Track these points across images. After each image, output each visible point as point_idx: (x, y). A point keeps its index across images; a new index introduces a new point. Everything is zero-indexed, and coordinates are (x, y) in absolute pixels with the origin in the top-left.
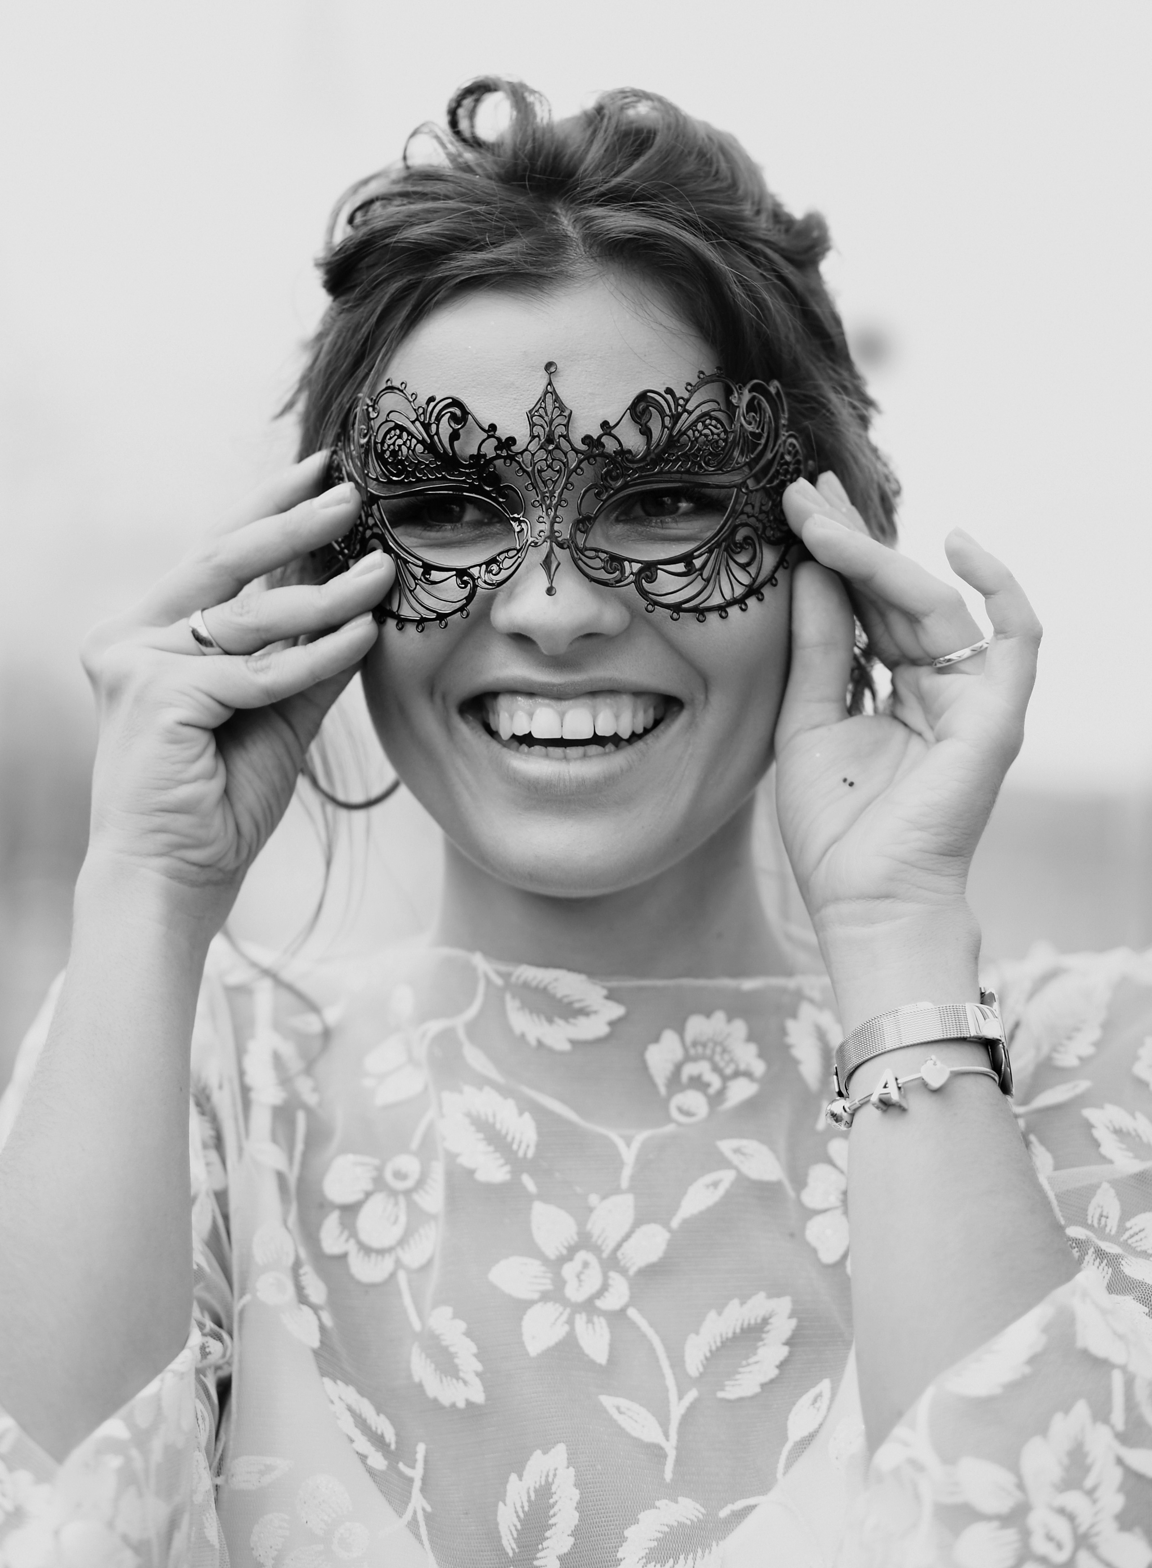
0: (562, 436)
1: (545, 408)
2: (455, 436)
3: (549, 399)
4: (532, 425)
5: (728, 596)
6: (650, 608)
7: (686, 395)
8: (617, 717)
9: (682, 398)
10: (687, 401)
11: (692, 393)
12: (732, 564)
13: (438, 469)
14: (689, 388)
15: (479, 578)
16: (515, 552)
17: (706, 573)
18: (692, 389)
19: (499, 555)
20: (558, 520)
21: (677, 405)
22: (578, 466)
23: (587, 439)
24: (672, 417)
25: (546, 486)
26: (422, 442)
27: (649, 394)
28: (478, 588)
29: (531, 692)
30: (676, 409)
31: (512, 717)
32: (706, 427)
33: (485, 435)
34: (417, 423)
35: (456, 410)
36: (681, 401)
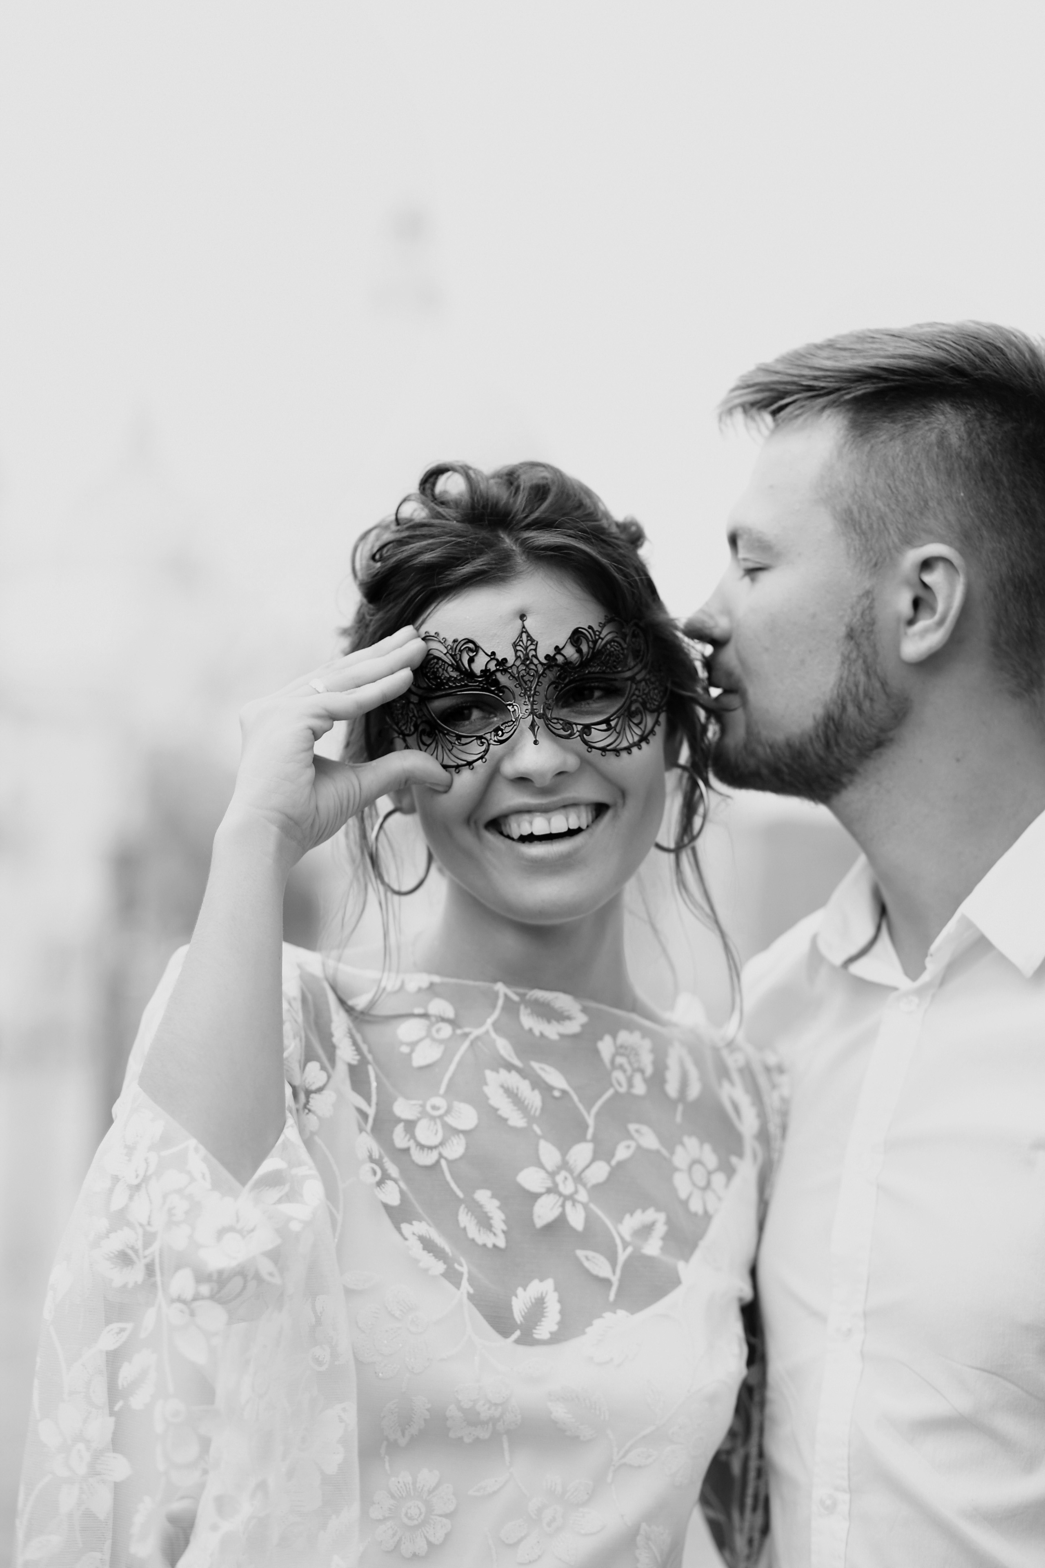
0: (533, 656)
1: (522, 641)
2: (471, 660)
3: (524, 635)
4: (516, 651)
5: (631, 742)
6: (589, 750)
7: (599, 629)
8: (579, 818)
9: (597, 631)
10: (600, 633)
11: (603, 628)
12: (631, 724)
13: (462, 680)
14: (601, 625)
15: (490, 739)
16: (512, 723)
17: (618, 729)
18: (603, 626)
19: (502, 725)
20: (535, 703)
21: (595, 635)
22: (543, 673)
23: (547, 657)
24: (592, 641)
25: (526, 684)
26: (452, 665)
27: (580, 629)
28: (491, 745)
29: (530, 811)
30: (595, 637)
31: (520, 825)
32: (612, 647)
33: (489, 659)
34: (448, 655)
35: (471, 645)
36: (597, 633)
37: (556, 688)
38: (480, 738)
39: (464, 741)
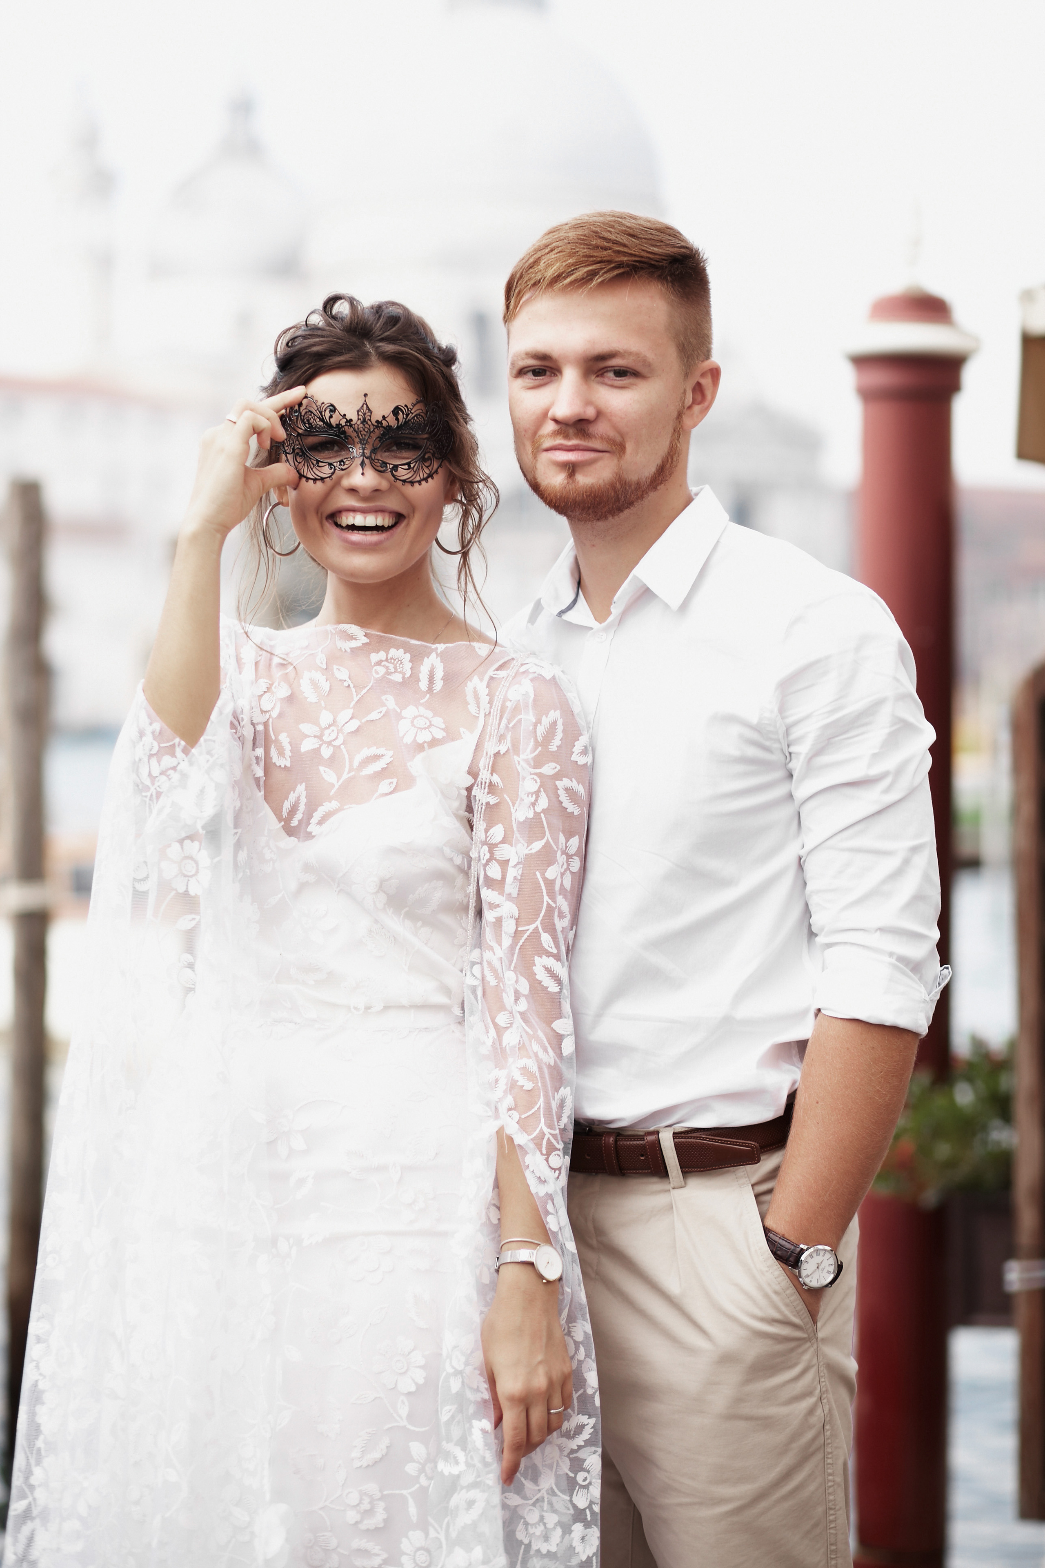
0: (369, 420)
1: (363, 410)
2: (331, 417)
3: (365, 406)
4: (358, 415)
5: (422, 477)
6: (396, 480)
7: (412, 407)
8: (383, 519)
10: (411, 409)
11: (413, 407)
12: (423, 466)
13: (323, 427)
15: (336, 466)
16: (351, 459)
17: (415, 469)
18: (414, 405)
19: (344, 459)
20: (366, 448)
21: (408, 410)
22: (374, 430)
23: (377, 421)
24: (406, 415)
25: (362, 436)
26: (319, 418)
27: (399, 406)
28: (336, 470)
29: (354, 510)
30: (408, 412)
31: (347, 518)
32: (417, 418)
33: (342, 417)
34: (317, 411)
35: (331, 408)
36: (410, 410)
37: (380, 441)
38: (330, 464)
39: (320, 464)
